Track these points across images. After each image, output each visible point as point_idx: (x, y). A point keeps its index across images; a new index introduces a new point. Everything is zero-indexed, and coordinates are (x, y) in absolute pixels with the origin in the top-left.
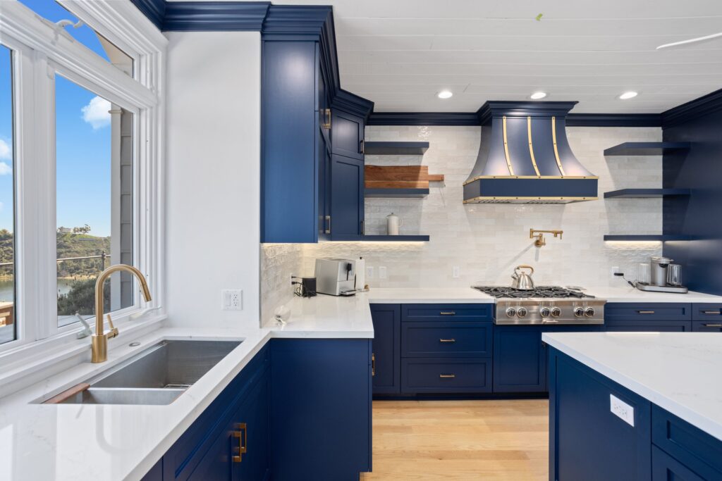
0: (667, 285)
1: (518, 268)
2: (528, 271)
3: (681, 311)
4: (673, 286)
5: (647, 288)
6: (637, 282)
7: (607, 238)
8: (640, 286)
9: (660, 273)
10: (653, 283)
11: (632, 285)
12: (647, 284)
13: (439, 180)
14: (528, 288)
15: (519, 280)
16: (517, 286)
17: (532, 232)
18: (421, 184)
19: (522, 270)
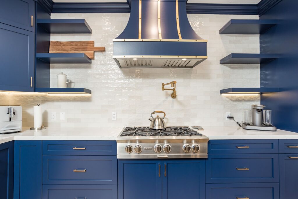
0: (262, 124)
1: (154, 113)
2: (161, 115)
3: (271, 145)
4: (266, 125)
5: (248, 127)
6: (242, 123)
7: (222, 92)
8: (245, 126)
9: (258, 116)
10: (253, 124)
11: (239, 125)
12: (249, 124)
13: (102, 50)
14: (161, 128)
15: (154, 122)
16: (153, 126)
17: (163, 85)
18: (89, 53)
19: (156, 114)
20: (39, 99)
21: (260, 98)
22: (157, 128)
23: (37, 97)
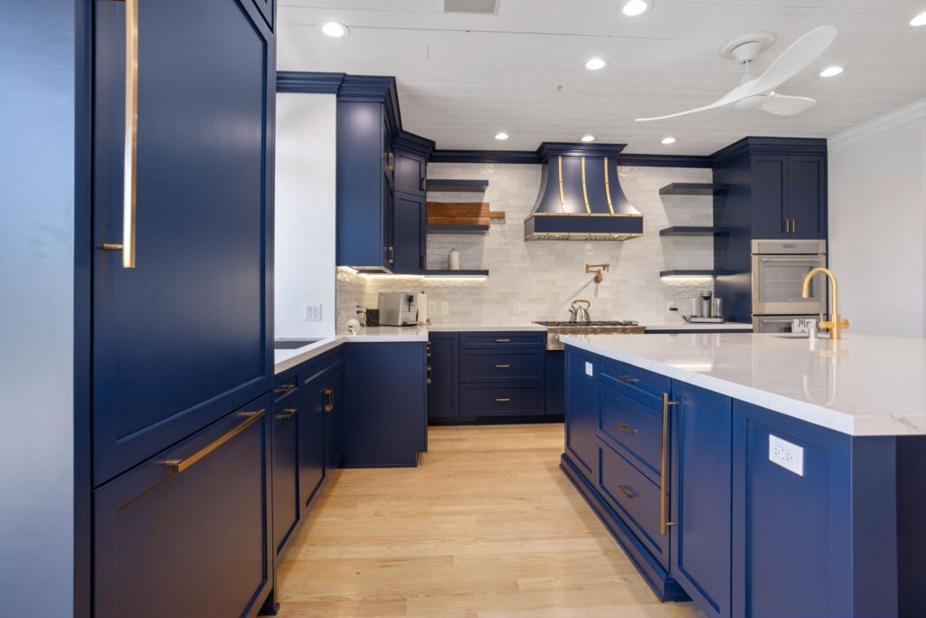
1: (575, 302)
2: (585, 306)
5: (693, 320)
6: (688, 316)
7: (663, 274)
9: (705, 305)
10: (702, 316)
11: (685, 319)
12: (696, 317)
13: (500, 217)
14: (584, 319)
15: (576, 315)
16: (575, 319)
17: (588, 267)
18: (482, 220)
19: (579, 304)
20: (410, 284)
21: (713, 283)
22: (578, 320)
23: (408, 281)
